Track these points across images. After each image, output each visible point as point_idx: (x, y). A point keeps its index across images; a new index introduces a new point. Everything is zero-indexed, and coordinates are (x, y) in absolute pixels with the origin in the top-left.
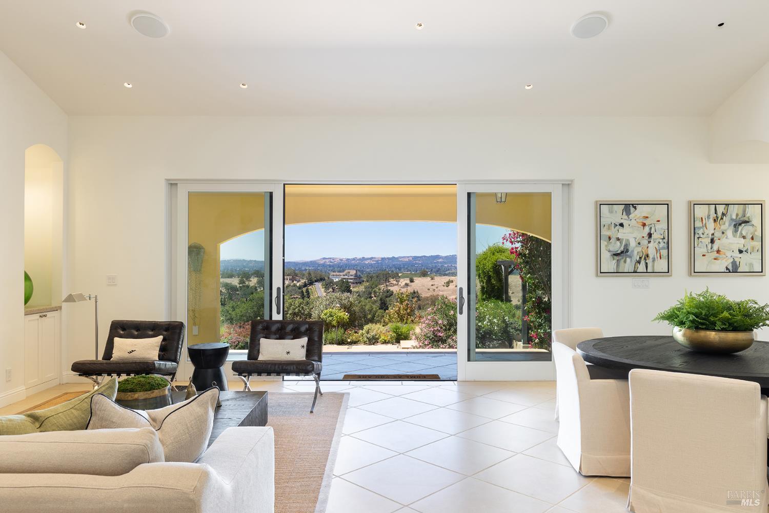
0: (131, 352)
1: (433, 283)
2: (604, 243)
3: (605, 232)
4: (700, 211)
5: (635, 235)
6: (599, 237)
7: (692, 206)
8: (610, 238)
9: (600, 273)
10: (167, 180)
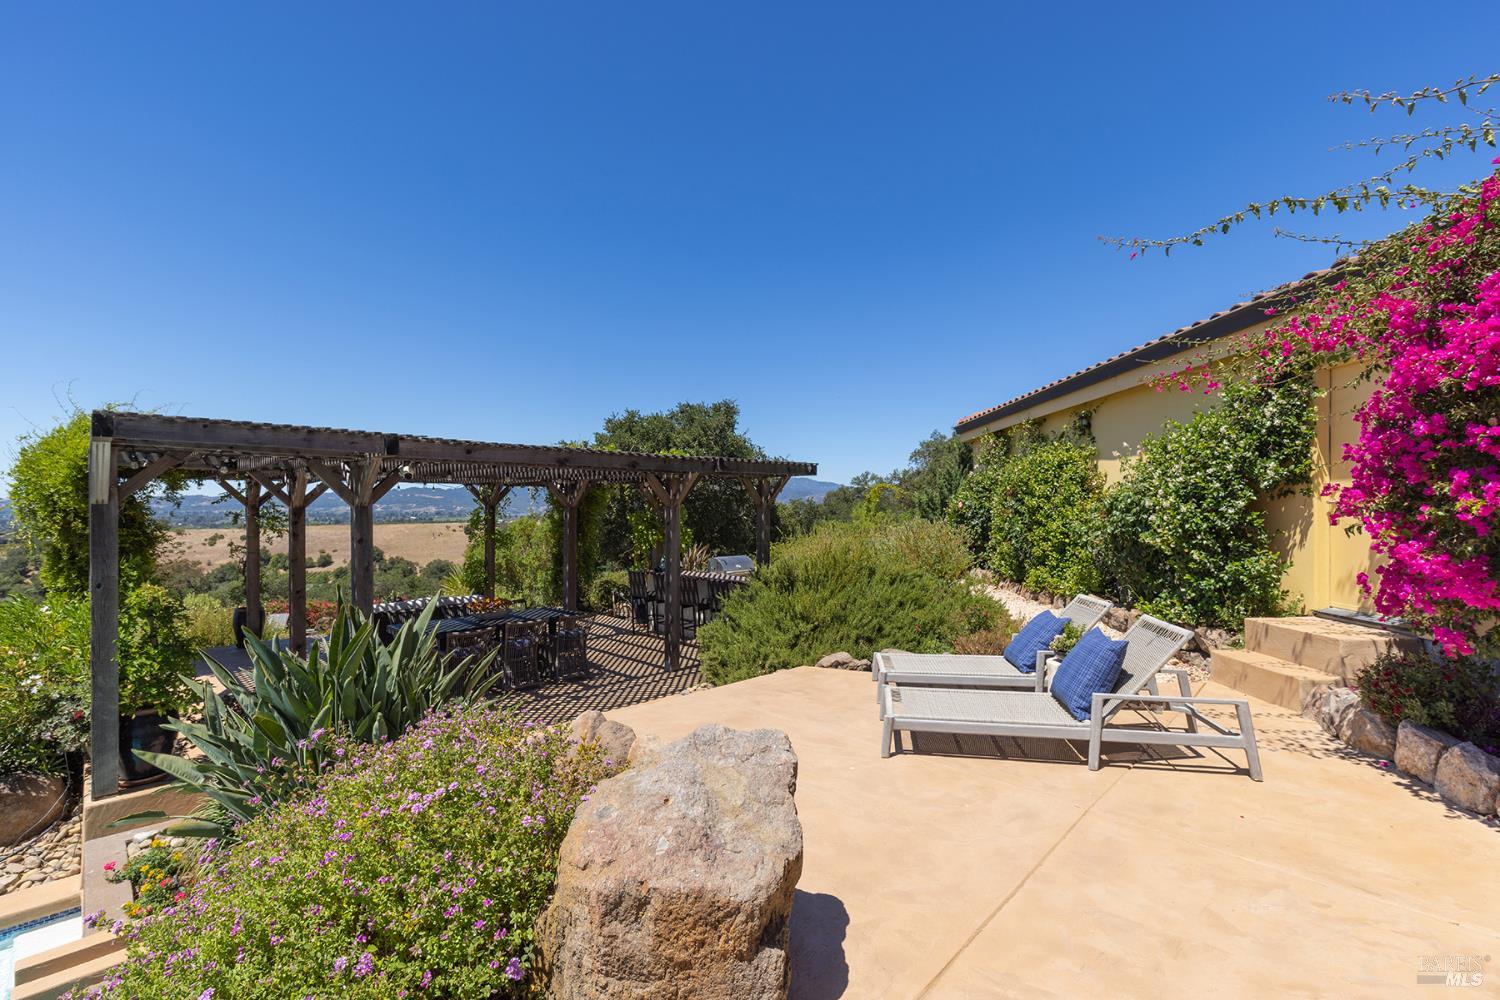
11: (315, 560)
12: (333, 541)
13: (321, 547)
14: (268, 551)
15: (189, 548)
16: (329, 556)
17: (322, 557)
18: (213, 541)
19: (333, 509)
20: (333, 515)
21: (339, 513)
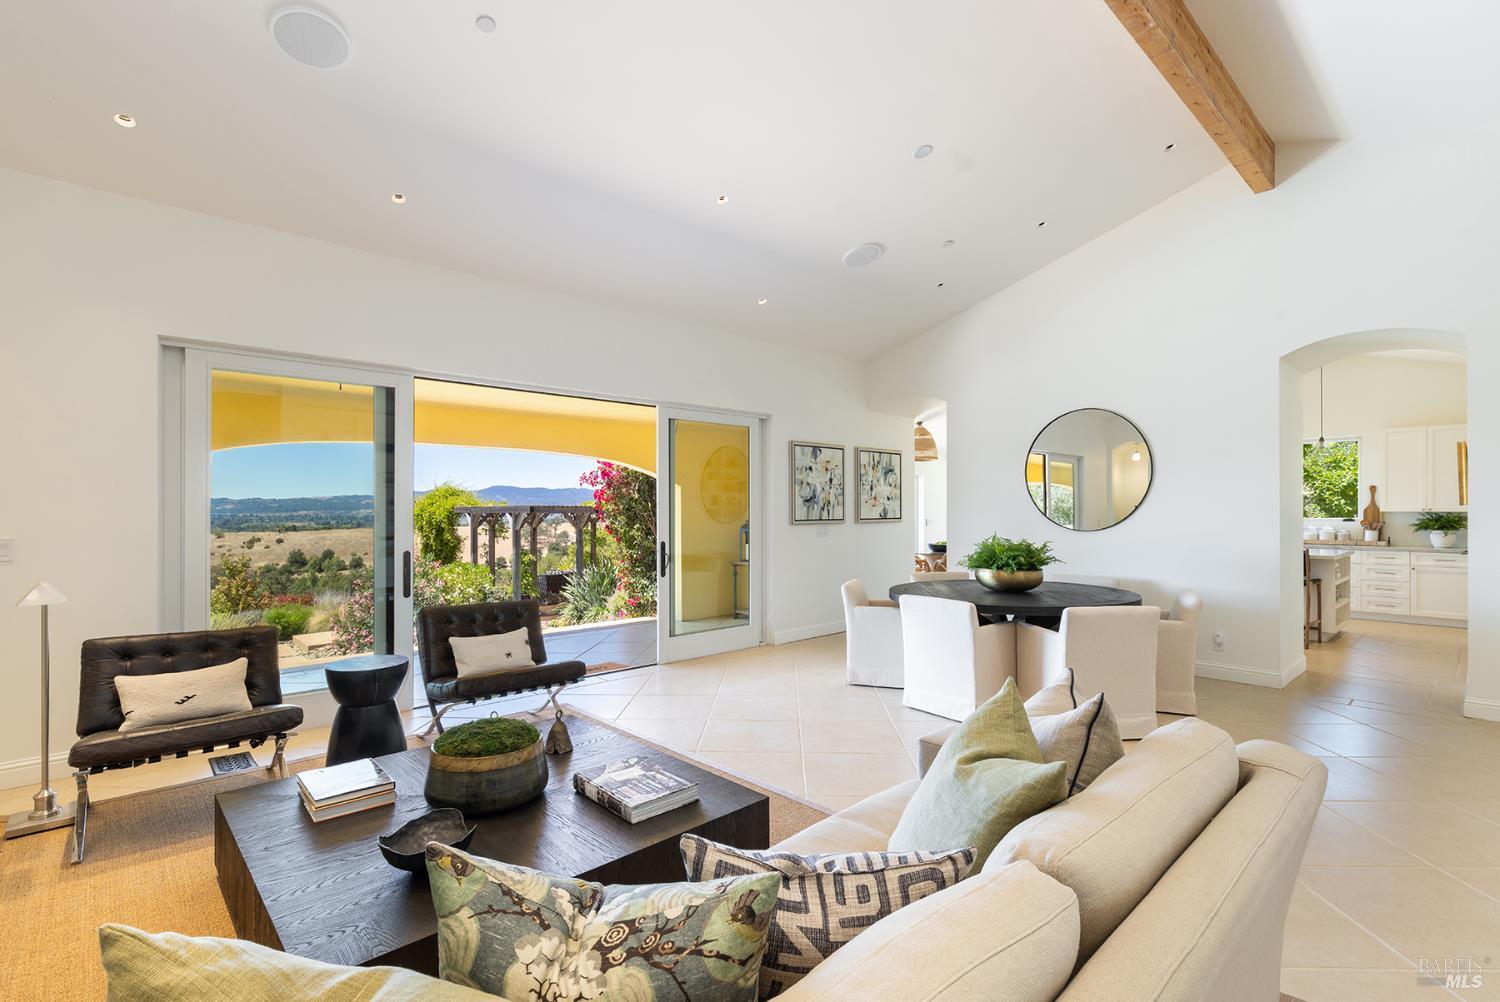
0: (183, 701)
1: (221, 544)
2: (797, 488)
3: (799, 477)
4: (864, 458)
5: (820, 480)
6: (793, 481)
7: (858, 451)
8: (802, 483)
9: (794, 521)
10: (161, 338)
11: (347, 563)
12: (364, 544)
13: (352, 550)
14: (302, 554)
15: (229, 550)
16: (360, 559)
17: (354, 560)
18: (251, 544)
19: (354, 512)
20: (353, 518)
21: (360, 516)
